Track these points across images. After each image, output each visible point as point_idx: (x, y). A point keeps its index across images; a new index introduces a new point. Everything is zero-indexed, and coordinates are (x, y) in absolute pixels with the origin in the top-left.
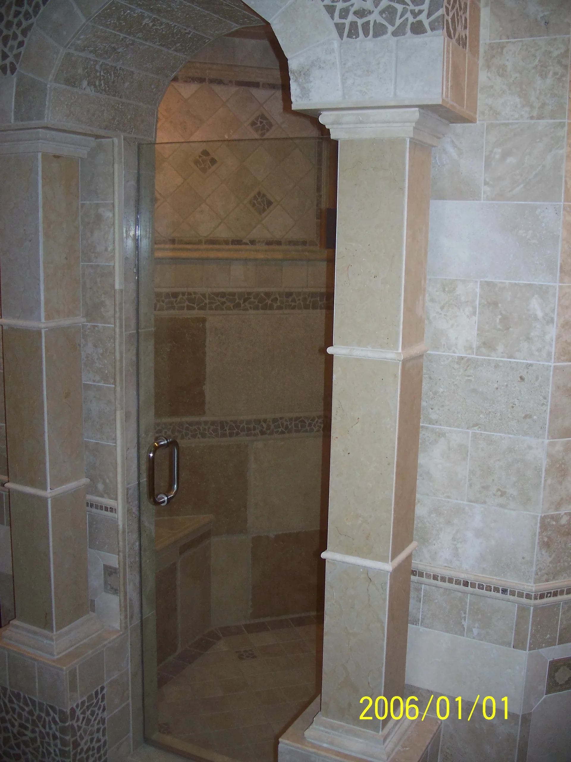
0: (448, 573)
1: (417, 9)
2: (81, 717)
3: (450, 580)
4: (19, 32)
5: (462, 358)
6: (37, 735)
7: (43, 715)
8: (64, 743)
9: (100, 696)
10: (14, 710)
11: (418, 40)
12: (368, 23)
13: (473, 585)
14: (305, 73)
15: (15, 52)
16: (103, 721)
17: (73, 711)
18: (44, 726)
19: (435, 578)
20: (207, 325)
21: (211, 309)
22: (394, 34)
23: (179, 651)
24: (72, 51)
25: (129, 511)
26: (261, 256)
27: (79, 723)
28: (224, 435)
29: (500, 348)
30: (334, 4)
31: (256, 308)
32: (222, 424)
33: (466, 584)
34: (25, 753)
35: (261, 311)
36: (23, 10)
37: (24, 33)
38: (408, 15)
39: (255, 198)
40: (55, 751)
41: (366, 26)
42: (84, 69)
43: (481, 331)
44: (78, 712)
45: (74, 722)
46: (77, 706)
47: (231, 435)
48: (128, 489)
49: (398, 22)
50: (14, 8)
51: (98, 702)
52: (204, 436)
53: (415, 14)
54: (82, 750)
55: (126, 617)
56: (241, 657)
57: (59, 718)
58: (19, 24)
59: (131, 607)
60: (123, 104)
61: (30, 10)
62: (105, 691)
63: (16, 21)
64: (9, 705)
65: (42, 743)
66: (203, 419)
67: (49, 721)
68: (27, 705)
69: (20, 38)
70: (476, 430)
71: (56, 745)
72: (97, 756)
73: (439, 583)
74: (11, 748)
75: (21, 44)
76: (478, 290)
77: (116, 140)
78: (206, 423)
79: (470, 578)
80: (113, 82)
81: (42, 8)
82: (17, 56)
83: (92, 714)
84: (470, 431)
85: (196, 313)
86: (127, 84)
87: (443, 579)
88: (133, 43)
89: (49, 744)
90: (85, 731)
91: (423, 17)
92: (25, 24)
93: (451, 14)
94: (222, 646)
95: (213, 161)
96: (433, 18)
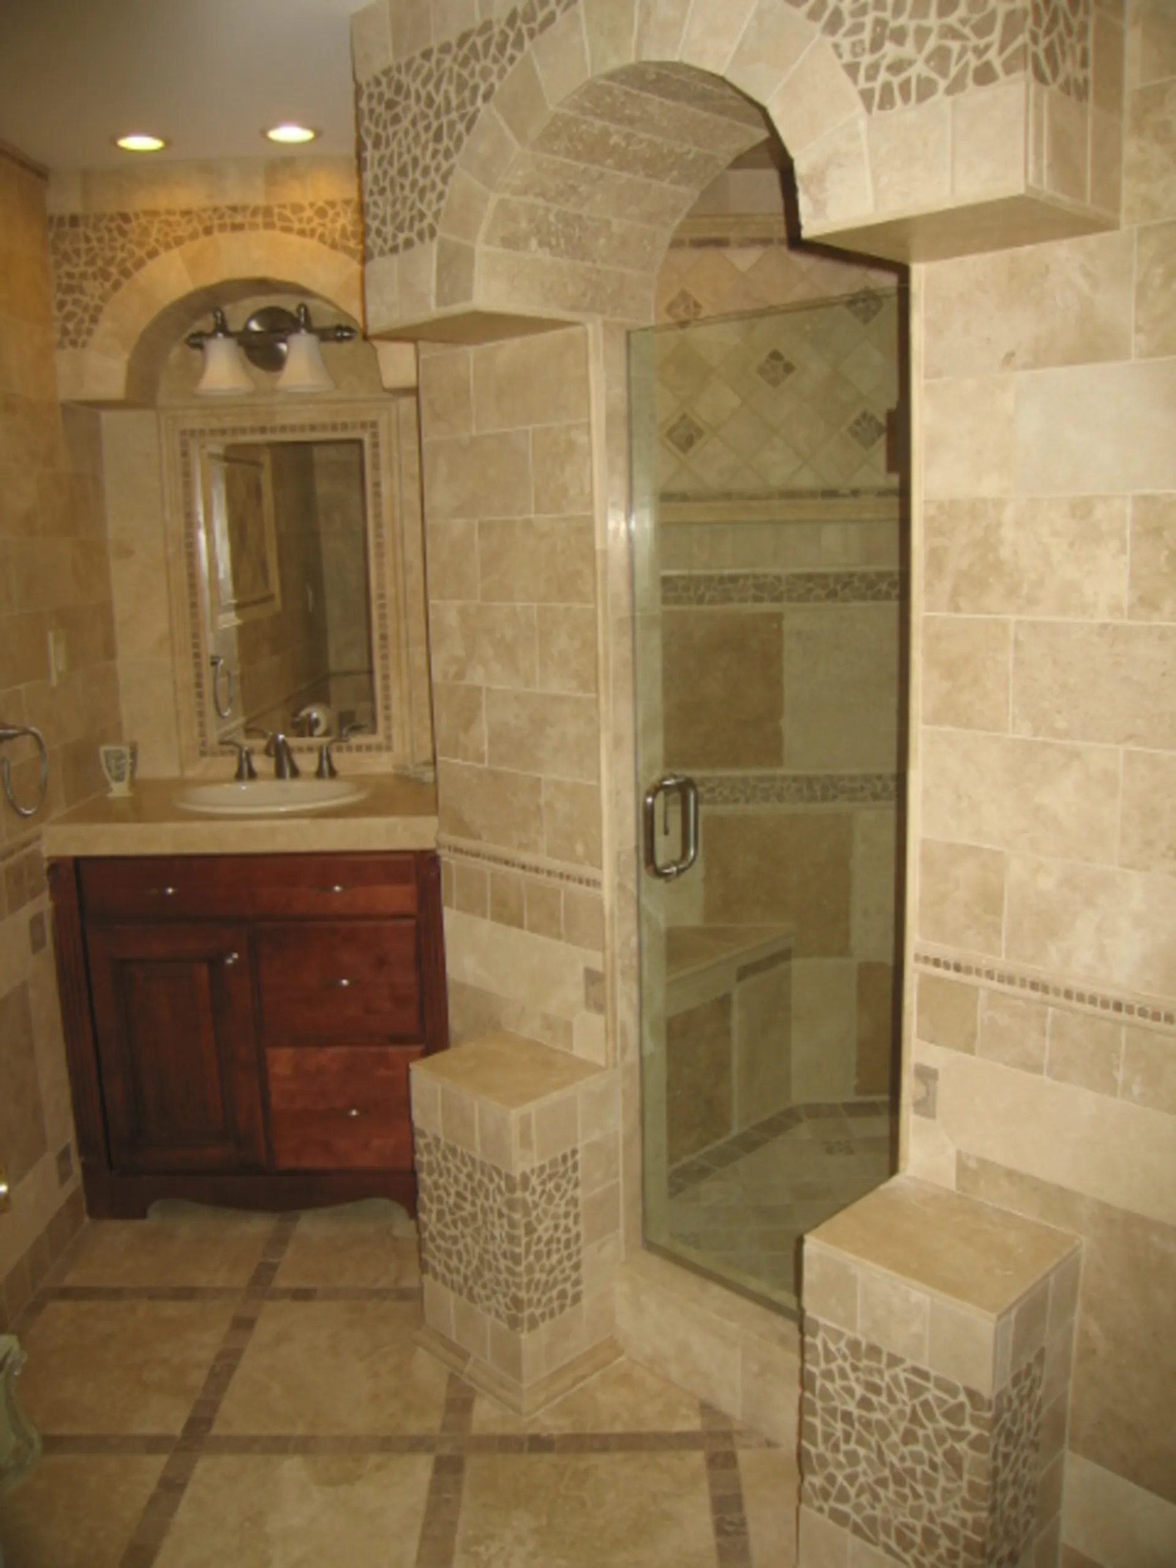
0: (1088, 989)
1: (982, 43)
2: (539, 1189)
3: (1093, 1000)
4: (438, 180)
5: (1104, 626)
6: (479, 1210)
7: (486, 1180)
8: (512, 1224)
9: (570, 1163)
10: (448, 1170)
11: (985, 94)
12: (908, 81)
13: (1130, 1010)
14: (819, 177)
15: (434, 208)
16: (574, 1201)
17: (525, 1178)
18: (487, 1197)
19: (1068, 994)
20: (786, 625)
21: (790, 599)
22: (949, 91)
23: (736, 1131)
24: (507, 196)
25: (621, 887)
26: (868, 515)
27: (536, 1197)
28: (812, 799)
29: (1167, 606)
30: (857, 60)
31: (863, 598)
32: (810, 781)
33: (1118, 1007)
34: (463, 1236)
35: (870, 604)
36: (441, 147)
37: (444, 180)
38: (970, 56)
39: (858, 423)
40: (501, 1235)
41: (905, 87)
42: (531, 221)
43: (1135, 580)
44: (534, 1181)
45: (527, 1195)
46: (533, 1171)
47: (824, 799)
48: (619, 854)
49: (954, 70)
50: (431, 146)
51: (566, 1172)
52: (780, 798)
53: (979, 52)
54: (539, 1240)
55: (615, 1049)
56: (830, 1151)
57: (507, 1185)
58: (437, 169)
59: (624, 1033)
60: (598, 271)
61: (451, 145)
62: (578, 1157)
63: (433, 164)
64: (443, 1163)
65: (485, 1223)
66: (780, 772)
67: (494, 1191)
68: (465, 1164)
69: (440, 186)
70: (1131, 747)
71: (502, 1226)
72: (565, 1253)
73: (1074, 1004)
74: (446, 1225)
75: (441, 196)
76: (1129, 510)
77: (590, 328)
78: (784, 778)
79: (1126, 998)
80: (580, 238)
81: (466, 139)
82: (437, 214)
83: (558, 1188)
84: (1121, 748)
85: (767, 607)
86: (602, 241)
87: (1081, 998)
88: (601, 176)
89: (493, 1224)
90: (545, 1212)
91: (992, 55)
92: (445, 166)
93: (1043, 43)
94: (804, 1132)
95: (789, 368)
96: (1008, 51)
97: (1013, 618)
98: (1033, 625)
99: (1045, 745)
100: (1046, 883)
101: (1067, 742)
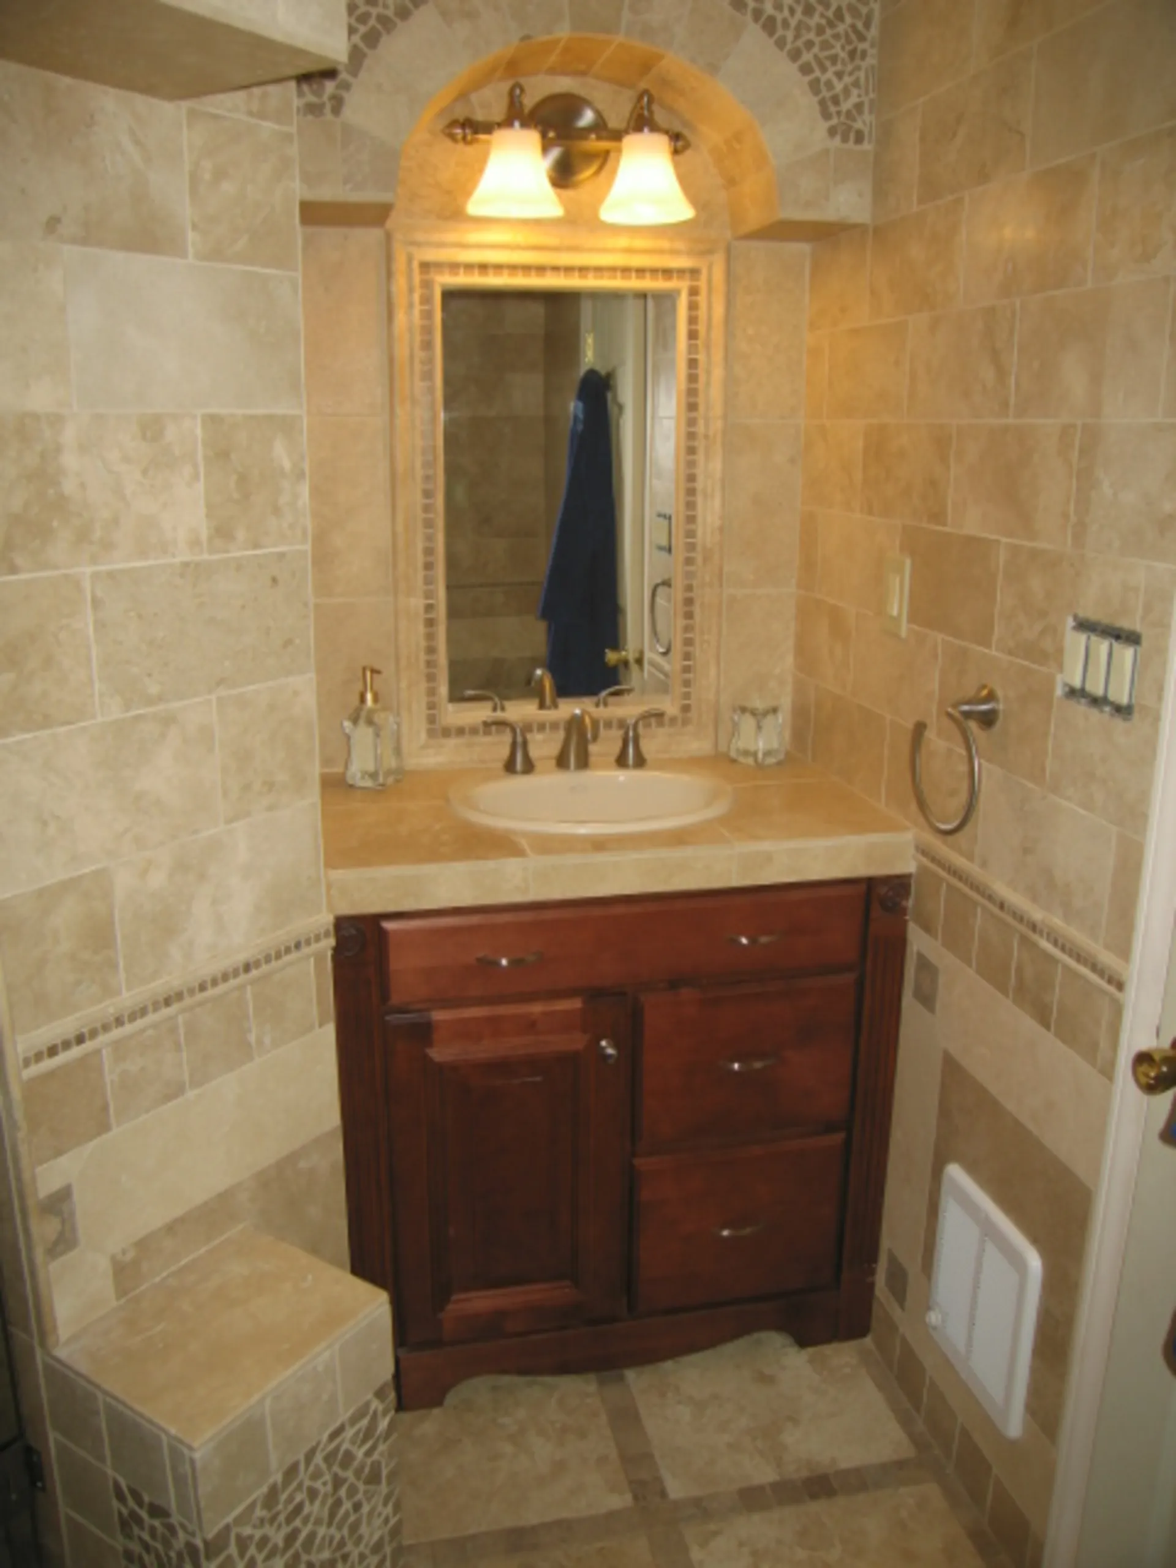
5: (186, 565)
13: (257, 964)
19: (202, 987)
29: (241, 534)
33: (247, 968)
70: (223, 692)
73: (208, 993)
76: (199, 432)
79: (251, 954)
84: (213, 697)
97: (89, 570)
98: (111, 575)
99: (138, 718)
100: (157, 880)
101: (161, 707)
